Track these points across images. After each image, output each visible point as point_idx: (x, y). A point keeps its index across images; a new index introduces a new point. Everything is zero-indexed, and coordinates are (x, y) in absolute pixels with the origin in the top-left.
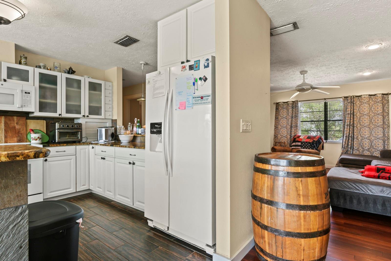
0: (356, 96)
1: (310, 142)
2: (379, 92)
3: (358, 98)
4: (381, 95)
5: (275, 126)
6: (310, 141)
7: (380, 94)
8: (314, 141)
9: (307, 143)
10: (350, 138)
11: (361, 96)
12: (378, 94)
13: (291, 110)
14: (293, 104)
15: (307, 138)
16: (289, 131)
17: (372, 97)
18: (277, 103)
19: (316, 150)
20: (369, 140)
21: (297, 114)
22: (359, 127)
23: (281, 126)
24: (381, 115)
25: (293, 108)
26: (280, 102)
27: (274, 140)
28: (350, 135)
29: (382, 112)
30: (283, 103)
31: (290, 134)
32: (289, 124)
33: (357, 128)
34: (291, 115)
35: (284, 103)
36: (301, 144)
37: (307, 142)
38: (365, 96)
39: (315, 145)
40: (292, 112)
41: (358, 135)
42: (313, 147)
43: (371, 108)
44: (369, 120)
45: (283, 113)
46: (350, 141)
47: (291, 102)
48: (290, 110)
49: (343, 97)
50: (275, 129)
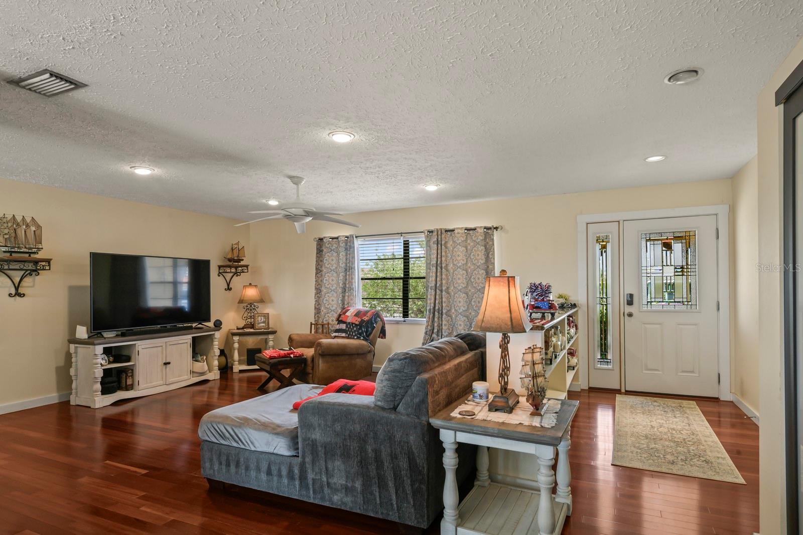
0: (447, 231)
1: (357, 323)
2: (480, 223)
3: (451, 235)
4: (482, 230)
5: (316, 289)
6: (356, 321)
7: (481, 227)
8: (362, 321)
9: (353, 326)
10: (436, 313)
11: (454, 230)
12: (478, 227)
13: (344, 254)
14: (346, 242)
15: (354, 316)
16: (340, 299)
17: (471, 232)
18: (321, 239)
19: (365, 339)
20: (465, 317)
21: (352, 264)
22: (453, 290)
23: (326, 287)
24: (483, 269)
25: (346, 249)
26: (325, 237)
27: (315, 318)
28: (437, 308)
29: (485, 263)
30: (330, 238)
31: (341, 305)
32: (339, 285)
33: (448, 293)
34: (344, 265)
35: (333, 238)
36: (347, 327)
37: (353, 324)
38: (460, 231)
39: (363, 329)
40: (346, 259)
41: (451, 308)
42: (360, 334)
43: (470, 254)
44: (466, 279)
45: (330, 260)
46: (436, 319)
47: (343, 239)
48: (342, 254)
49: (426, 232)
50: (315, 295)
